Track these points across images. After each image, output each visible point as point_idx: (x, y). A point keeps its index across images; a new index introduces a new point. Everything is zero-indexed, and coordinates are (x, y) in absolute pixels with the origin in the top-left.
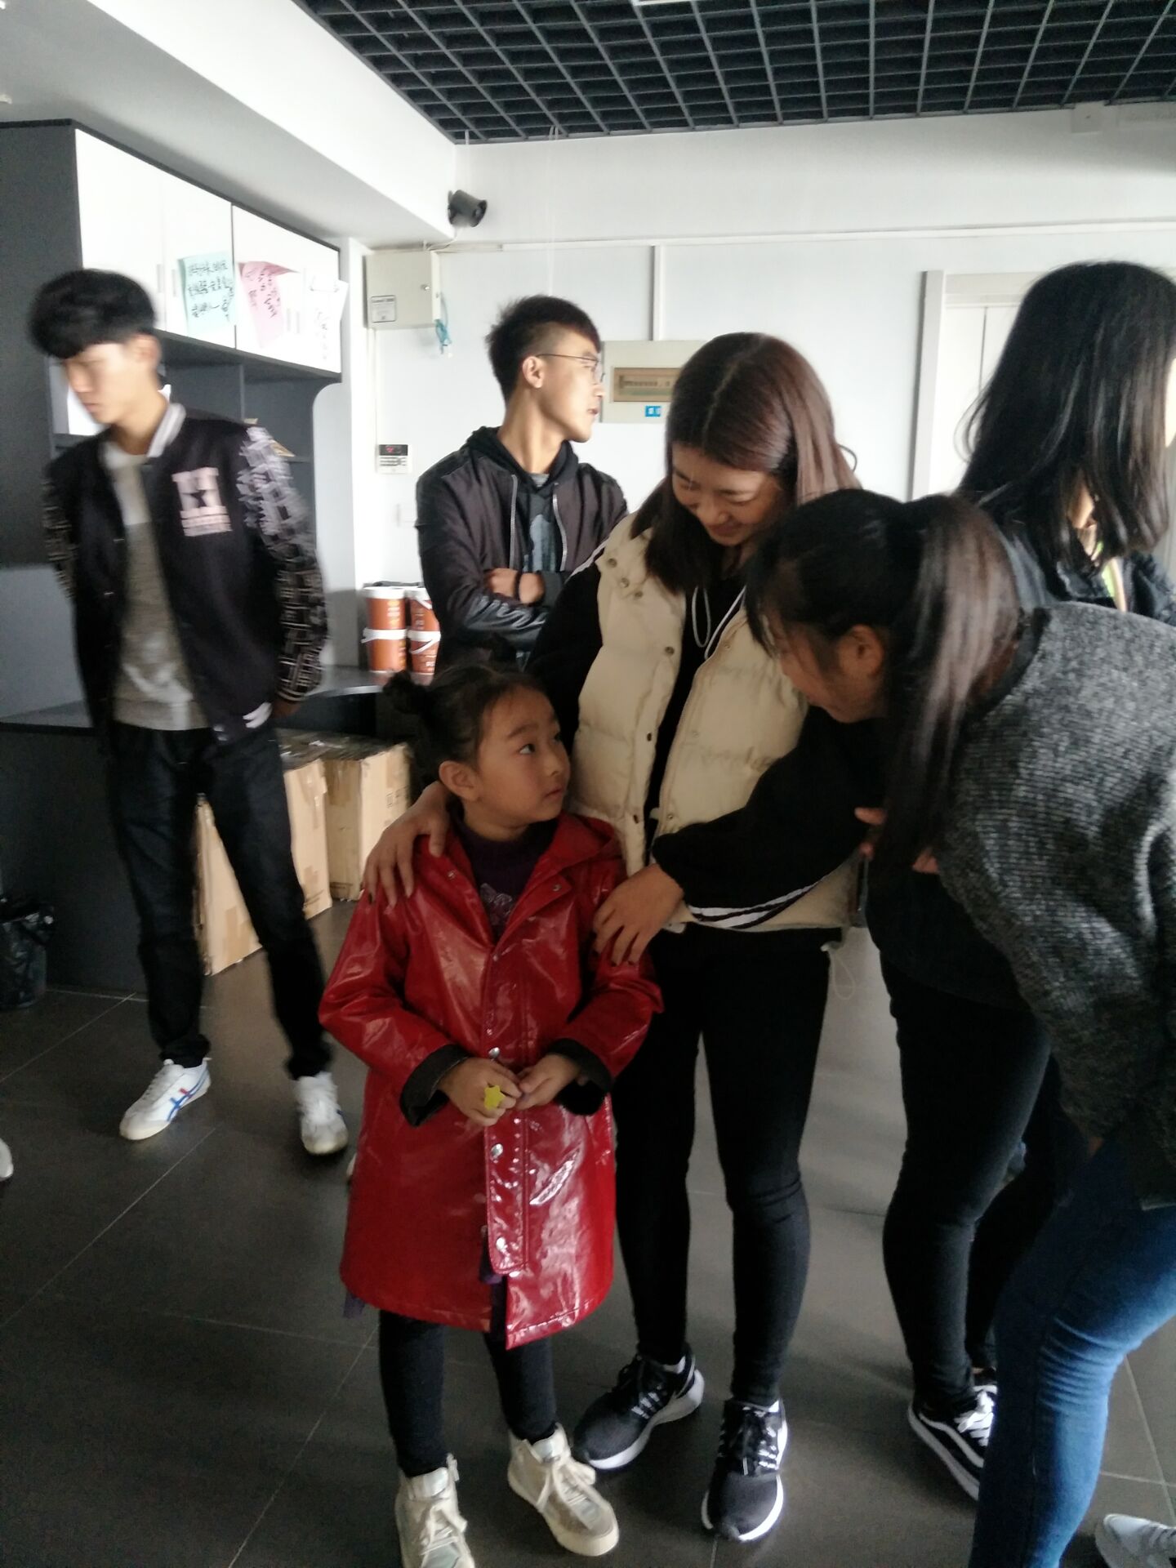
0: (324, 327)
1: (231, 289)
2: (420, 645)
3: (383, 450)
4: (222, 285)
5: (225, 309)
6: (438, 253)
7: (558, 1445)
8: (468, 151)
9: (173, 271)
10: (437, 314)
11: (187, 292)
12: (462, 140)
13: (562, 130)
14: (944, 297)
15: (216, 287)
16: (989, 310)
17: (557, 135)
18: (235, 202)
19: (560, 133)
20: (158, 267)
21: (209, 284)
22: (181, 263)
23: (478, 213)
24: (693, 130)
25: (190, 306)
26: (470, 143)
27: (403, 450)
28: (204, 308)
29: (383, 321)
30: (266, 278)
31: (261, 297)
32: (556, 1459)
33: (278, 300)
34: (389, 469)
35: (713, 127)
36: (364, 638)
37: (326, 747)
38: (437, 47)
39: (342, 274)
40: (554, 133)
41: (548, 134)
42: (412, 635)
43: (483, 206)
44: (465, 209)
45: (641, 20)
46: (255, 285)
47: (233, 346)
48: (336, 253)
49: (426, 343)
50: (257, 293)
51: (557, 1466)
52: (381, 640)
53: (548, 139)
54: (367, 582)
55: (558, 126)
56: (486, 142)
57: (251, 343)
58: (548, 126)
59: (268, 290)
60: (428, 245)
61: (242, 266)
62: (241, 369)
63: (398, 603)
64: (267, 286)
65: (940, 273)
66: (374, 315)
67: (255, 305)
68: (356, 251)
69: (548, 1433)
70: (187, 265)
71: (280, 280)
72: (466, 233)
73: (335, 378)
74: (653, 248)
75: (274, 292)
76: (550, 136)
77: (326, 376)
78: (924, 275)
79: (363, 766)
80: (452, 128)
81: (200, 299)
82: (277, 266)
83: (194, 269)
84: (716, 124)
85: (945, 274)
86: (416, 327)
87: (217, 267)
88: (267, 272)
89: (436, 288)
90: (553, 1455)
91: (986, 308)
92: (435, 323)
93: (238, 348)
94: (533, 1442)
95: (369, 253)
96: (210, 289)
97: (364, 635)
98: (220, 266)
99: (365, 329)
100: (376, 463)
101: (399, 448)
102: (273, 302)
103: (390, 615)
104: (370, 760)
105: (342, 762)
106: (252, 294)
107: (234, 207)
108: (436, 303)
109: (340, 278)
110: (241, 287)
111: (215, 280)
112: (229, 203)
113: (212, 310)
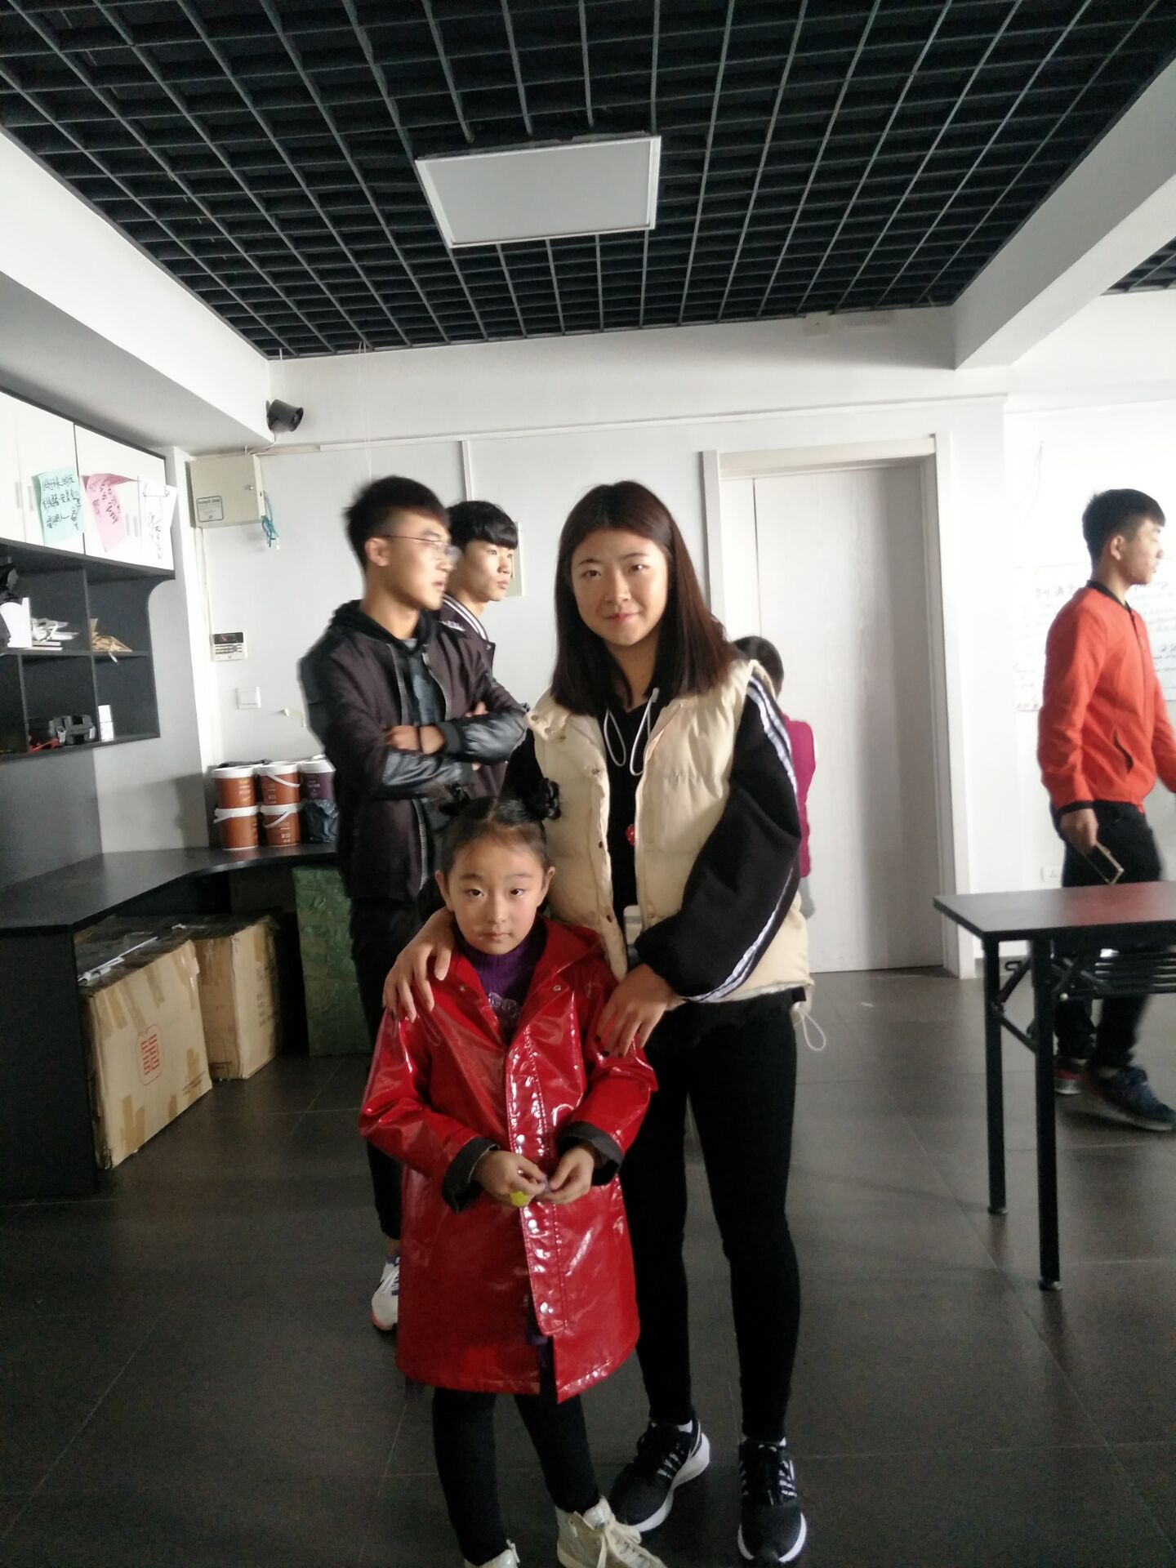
0: (157, 529)
1: (78, 500)
2: (274, 818)
3: (218, 639)
4: (70, 497)
5: (74, 519)
6: (258, 456)
7: (602, 1512)
8: (282, 367)
9: (29, 487)
10: (262, 512)
11: (42, 505)
12: (276, 357)
13: (369, 345)
14: (720, 472)
15: (66, 499)
16: (756, 481)
17: (365, 349)
18: (77, 422)
19: (367, 347)
20: (16, 484)
21: (59, 497)
22: (36, 480)
23: (296, 418)
24: (487, 341)
25: (45, 519)
26: (283, 359)
27: (239, 637)
28: (57, 518)
29: (210, 519)
30: (106, 489)
31: (103, 505)
32: (606, 1523)
33: (118, 507)
34: (225, 656)
35: (504, 338)
36: (216, 818)
37: (189, 929)
38: (266, 282)
39: (169, 479)
40: (362, 347)
41: (358, 348)
42: (265, 810)
43: (300, 412)
44: (282, 416)
45: (453, 259)
46: (98, 495)
47: (82, 552)
48: (162, 461)
49: (253, 538)
50: (99, 502)
51: (608, 1531)
52: (235, 818)
53: (357, 353)
54: (212, 764)
55: (366, 342)
56: (298, 357)
57: (96, 549)
58: (357, 342)
59: (109, 499)
60: (249, 449)
61: (86, 479)
62: (84, 573)
63: (246, 782)
64: (108, 496)
65: (714, 453)
66: (201, 515)
67: (98, 513)
68: (180, 457)
69: (594, 1502)
70: (42, 481)
71: (118, 489)
72: (286, 437)
73: (168, 576)
74: (460, 443)
75: (115, 500)
76: (359, 350)
77: (161, 574)
78: (701, 455)
79: (233, 941)
80: (268, 347)
81: (53, 511)
82: (119, 477)
83: (48, 485)
84: (506, 336)
85: (718, 452)
86: (242, 523)
87: (65, 481)
88: (108, 482)
89: (259, 488)
90: (603, 1521)
91: (754, 479)
92: (262, 519)
93: (87, 554)
94: (582, 1512)
95: (191, 459)
96: (60, 502)
97: (216, 815)
98: (68, 480)
99: (192, 528)
100: (211, 652)
101: (234, 636)
102: (114, 509)
103: (241, 793)
104: (239, 935)
105: (212, 941)
106: (95, 503)
107: (76, 426)
108: (261, 500)
109: (167, 483)
110: (86, 498)
111: (64, 493)
112: (71, 423)
113: (63, 520)
